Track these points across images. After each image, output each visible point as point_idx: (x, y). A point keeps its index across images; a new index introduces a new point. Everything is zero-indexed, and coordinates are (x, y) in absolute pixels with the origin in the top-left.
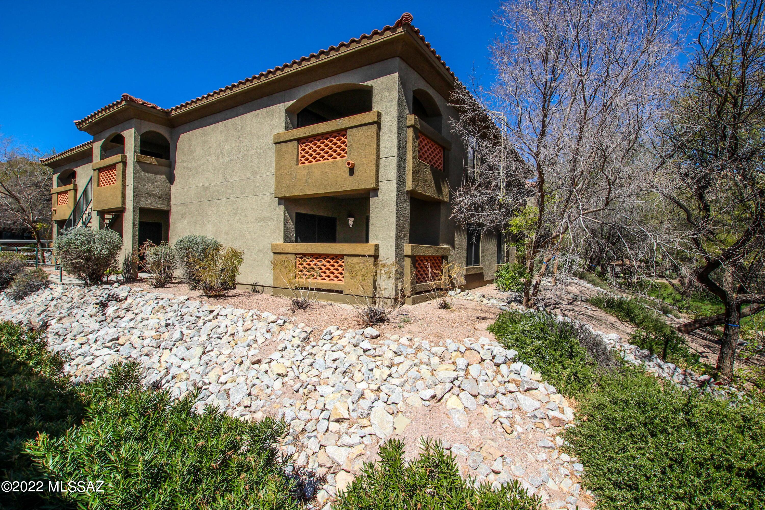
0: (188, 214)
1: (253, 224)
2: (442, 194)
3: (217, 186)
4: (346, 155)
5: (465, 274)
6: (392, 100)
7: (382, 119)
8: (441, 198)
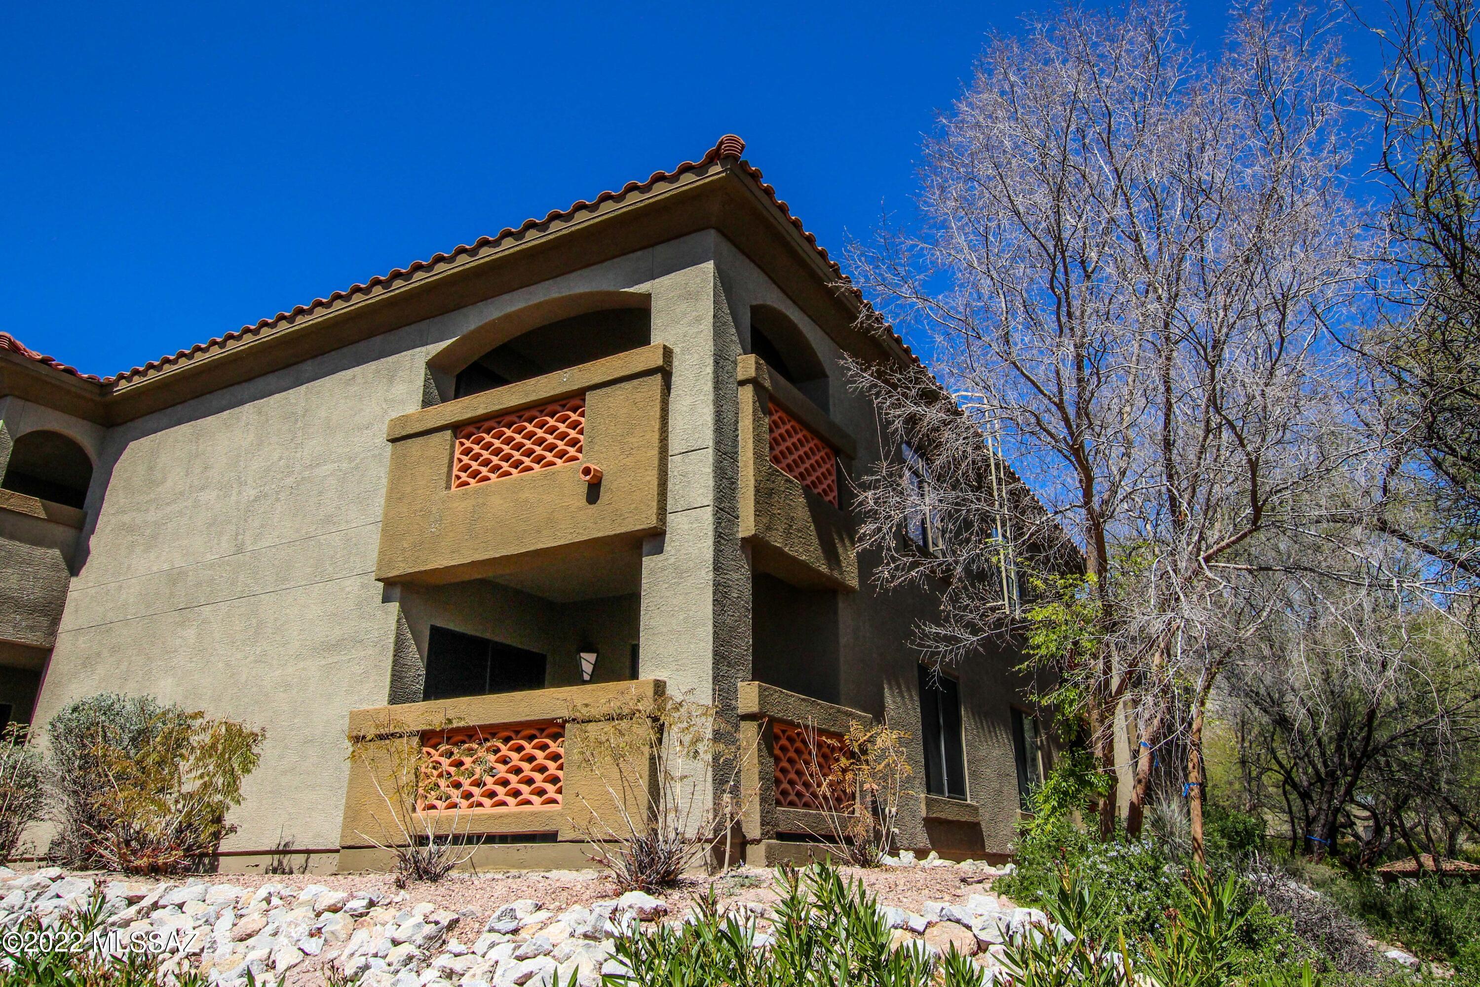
0: (105, 653)
1: (301, 665)
2: (840, 567)
3: (212, 566)
4: (580, 455)
5: (924, 814)
6: (698, 320)
7: (676, 363)
8: (836, 574)
